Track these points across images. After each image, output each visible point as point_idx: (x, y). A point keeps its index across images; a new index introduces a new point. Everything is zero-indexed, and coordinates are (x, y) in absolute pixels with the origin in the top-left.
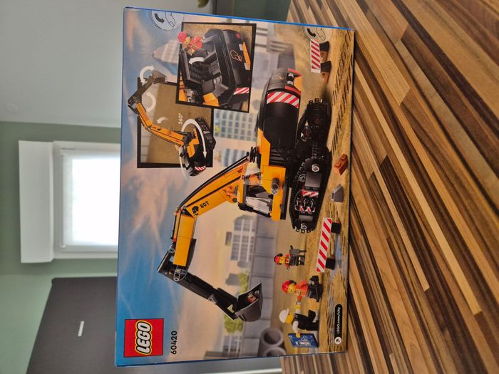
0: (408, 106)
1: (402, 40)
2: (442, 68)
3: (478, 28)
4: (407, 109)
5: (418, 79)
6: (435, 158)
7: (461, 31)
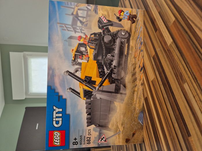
0: (154, 83)
1: (153, 57)
2: (164, 77)
3: (175, 70)
4: (153, 84)
5: (157, 76)
6: (161, 107)
7: (170, 68)
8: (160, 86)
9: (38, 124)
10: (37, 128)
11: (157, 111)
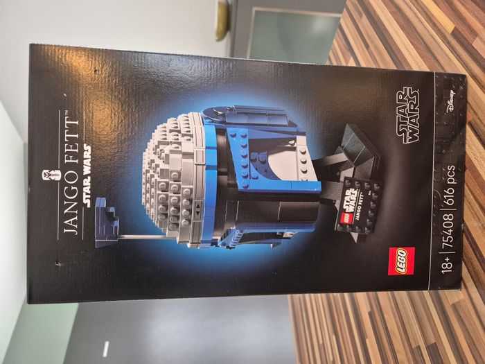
9: (107, 344)
10: (105, 354)
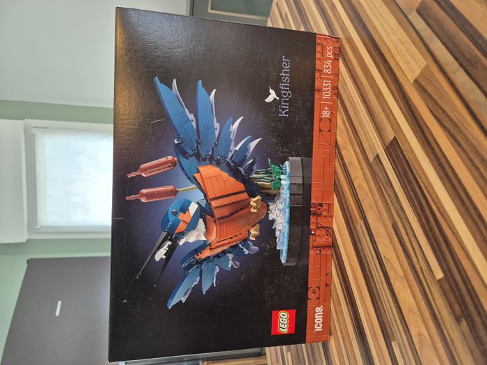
1: (418, 11)
4: (421, 86)
8: (452, 76)
11: (438, 160)
